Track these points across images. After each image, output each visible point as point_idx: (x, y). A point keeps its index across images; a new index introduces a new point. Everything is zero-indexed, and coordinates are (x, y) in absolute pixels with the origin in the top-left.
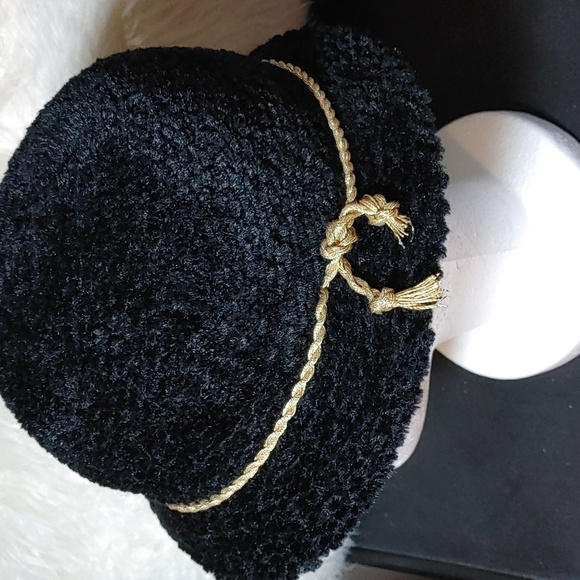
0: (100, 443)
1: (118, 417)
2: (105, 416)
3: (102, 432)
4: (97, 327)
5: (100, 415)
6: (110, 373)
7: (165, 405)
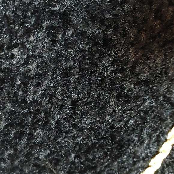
0: (13, 161)
1: (31, 136)
2: (20, 135)
3: (16, 150)
4: (16, 46)
5: (15, 134)
6: (26, 92)
7: (75, 126)
